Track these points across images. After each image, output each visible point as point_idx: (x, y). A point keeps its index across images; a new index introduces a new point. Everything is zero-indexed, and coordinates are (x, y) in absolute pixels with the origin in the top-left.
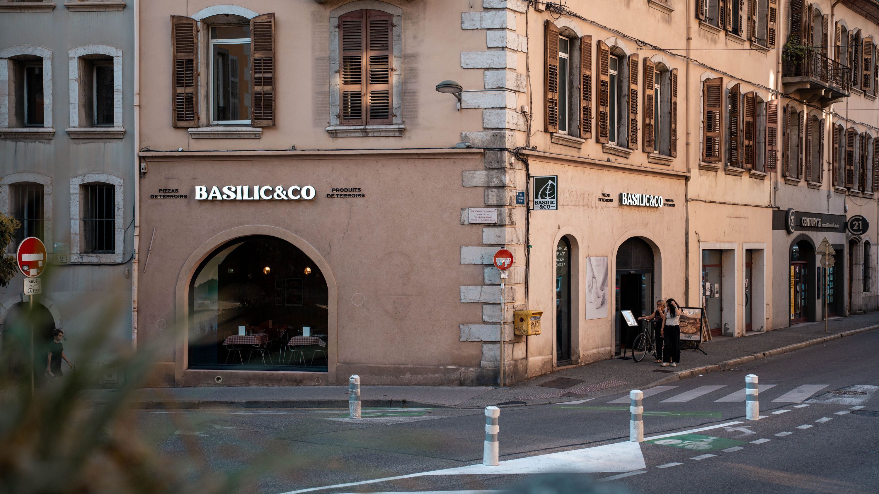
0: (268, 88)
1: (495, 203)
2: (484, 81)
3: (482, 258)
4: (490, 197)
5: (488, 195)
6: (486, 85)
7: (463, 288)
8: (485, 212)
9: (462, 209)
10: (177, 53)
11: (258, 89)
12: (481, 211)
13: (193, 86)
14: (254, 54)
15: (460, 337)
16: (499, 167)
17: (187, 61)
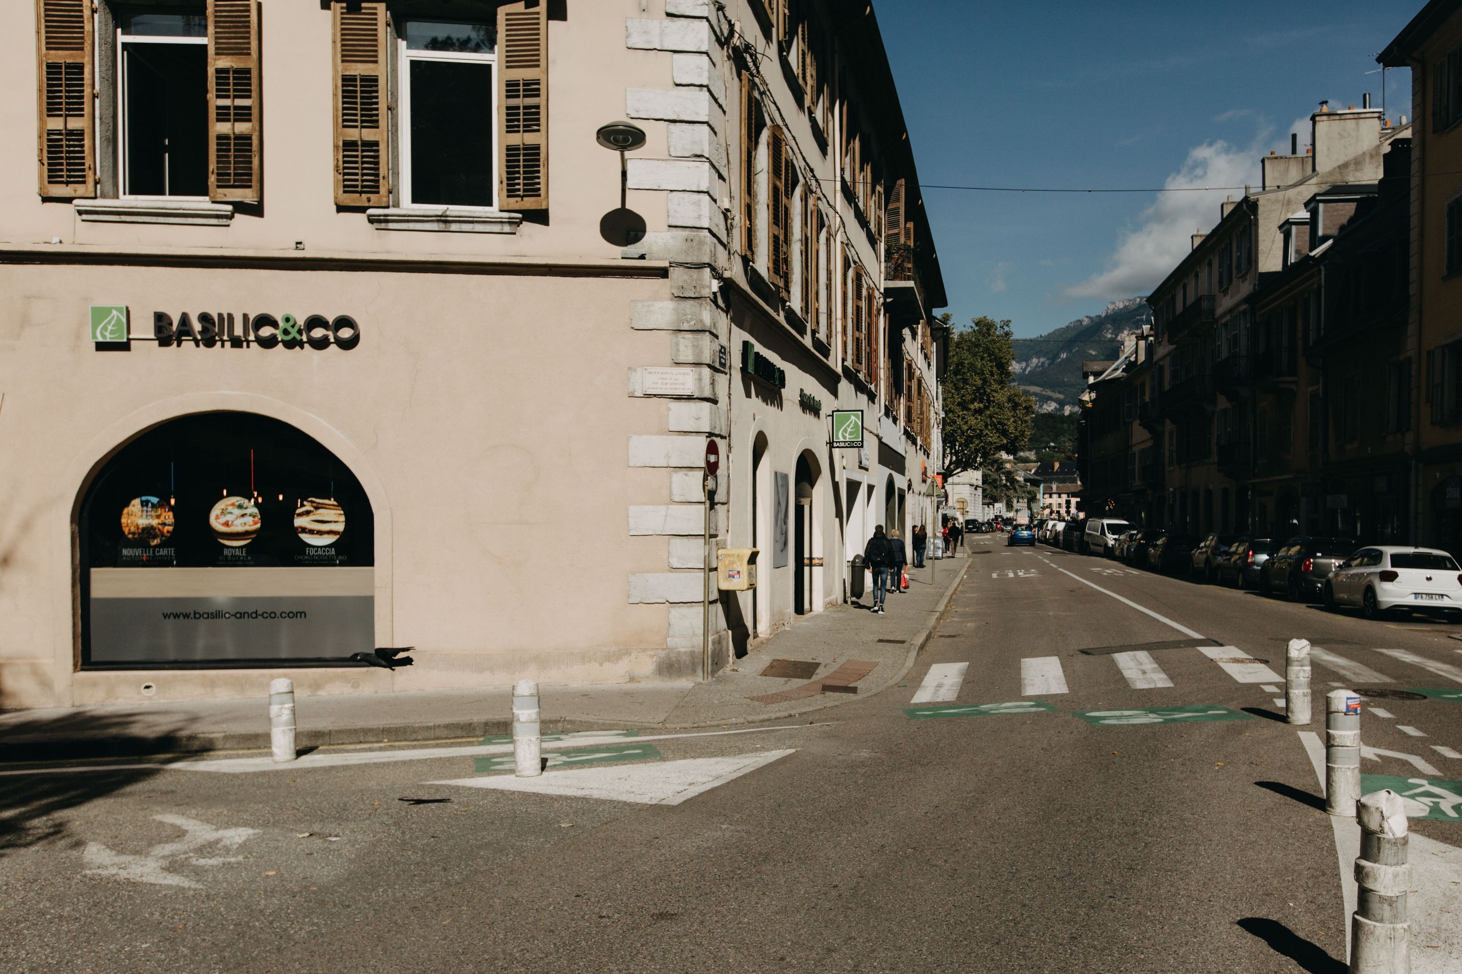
0: (242, 128)
1: (691, 359)
2: (668, 142)
3: (668, 456)
4: (682, 348)
5: (677, 344)
6: (672, 149)
7: (633, 509)
8: (672, 374)
9: (630, 368)
10: (47, 49)
11: (224, 128)
12: (666, 373)
13: (82, 115)
14: (215, 60)
15: (629, 597)
16: (697, 295)
17: (68, 66)
